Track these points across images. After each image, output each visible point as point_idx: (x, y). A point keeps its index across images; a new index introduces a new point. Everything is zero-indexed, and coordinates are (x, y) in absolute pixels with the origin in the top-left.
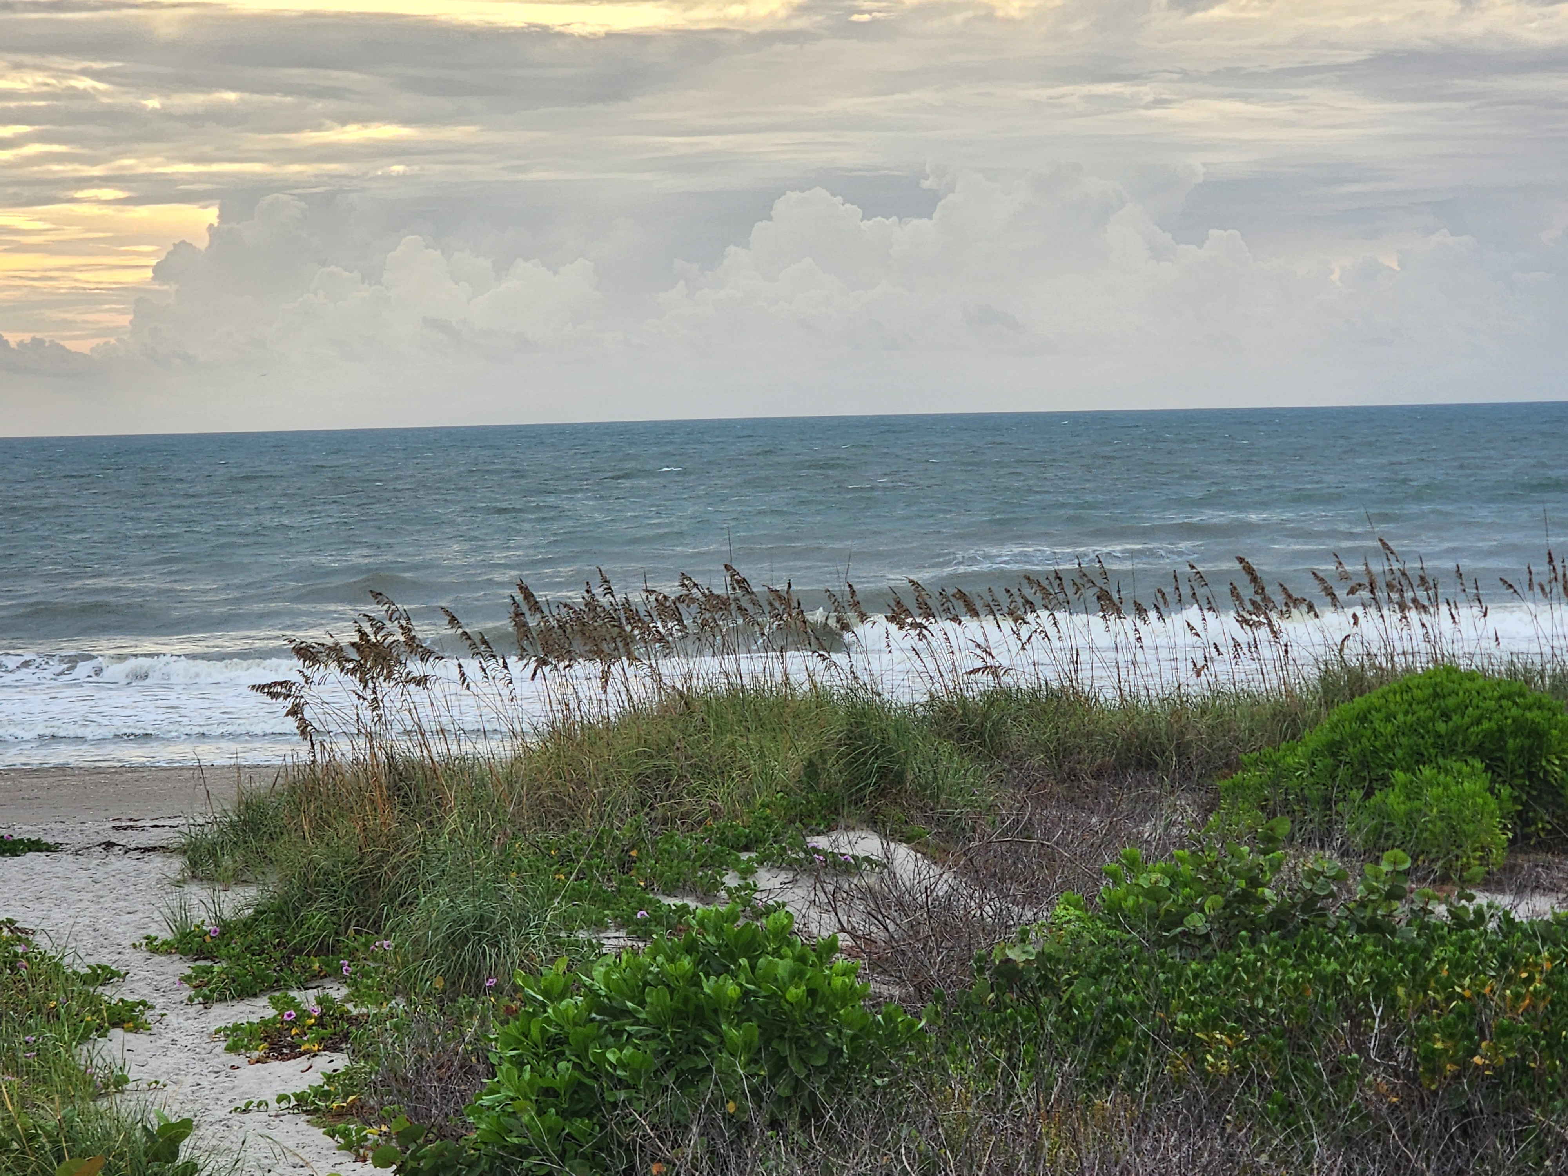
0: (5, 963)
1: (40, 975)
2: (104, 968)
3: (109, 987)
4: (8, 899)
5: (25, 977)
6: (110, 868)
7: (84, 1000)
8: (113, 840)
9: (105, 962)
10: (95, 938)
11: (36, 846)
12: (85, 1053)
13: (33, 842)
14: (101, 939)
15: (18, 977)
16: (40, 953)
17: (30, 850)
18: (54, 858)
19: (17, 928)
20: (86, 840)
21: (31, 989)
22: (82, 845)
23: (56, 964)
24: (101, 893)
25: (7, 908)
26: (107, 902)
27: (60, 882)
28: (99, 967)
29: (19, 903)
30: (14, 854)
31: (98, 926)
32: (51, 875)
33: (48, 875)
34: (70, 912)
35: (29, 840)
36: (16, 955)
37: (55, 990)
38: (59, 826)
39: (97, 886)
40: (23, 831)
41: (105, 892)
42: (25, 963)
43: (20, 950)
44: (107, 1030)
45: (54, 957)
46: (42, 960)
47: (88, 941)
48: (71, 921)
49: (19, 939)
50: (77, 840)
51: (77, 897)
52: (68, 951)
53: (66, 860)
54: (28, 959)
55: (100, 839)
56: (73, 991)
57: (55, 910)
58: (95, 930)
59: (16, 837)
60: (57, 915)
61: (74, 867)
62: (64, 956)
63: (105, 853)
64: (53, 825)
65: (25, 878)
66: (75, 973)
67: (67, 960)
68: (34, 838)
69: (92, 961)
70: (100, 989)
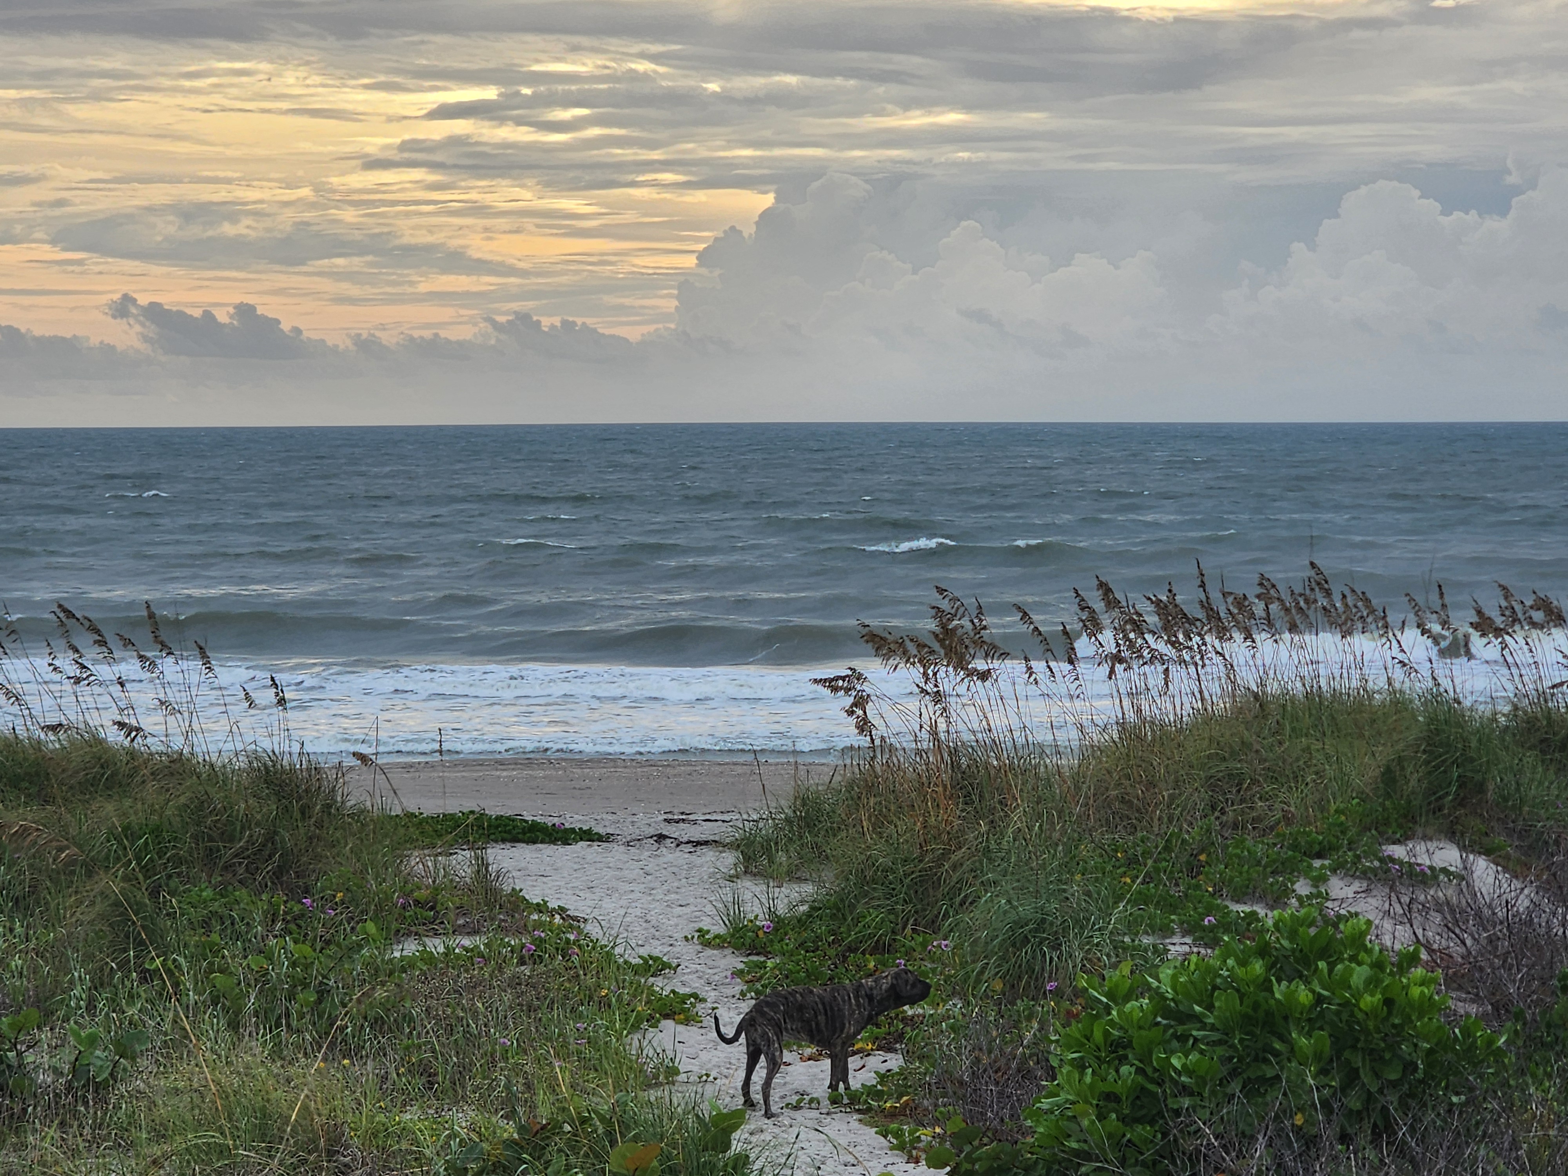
0: (557, 949)
1: (591, 963)
2: (655, 959)
3: (661, 978)
4: (560, 887)
5: (577, 964)
6: (662, 860)
7: (636, 990)
8: (664, 833)
9: (656, 953)
10: (646, 929)
11: (588, 836)
12: (636, 1043)
13: (585, 832)
14: (653, 930)
15: (570, 964)
16: (592, 941)
17: (581, 840)
18: (606, 849)
19: (568, 916)
20: (637, 832)
21: (583, 977)
22: (634, 837)
23: (607, 952)
24: (652, 885)
25: (558, 896)
26: (659, 894)
27: (611, 873)
28: (651, 957)
29: (570, 892)
30: (566, 843)
31: (649, 917)
32: (601, 865)
33: (599, 865)
34: (622, 902)
35: (580, 829)
36: (568, 941)
37: (606, 978)
38: (610, 817)
39: (649, 877)
40: (574, 821)
41: (657, 884)
42: (577, 950)
43: (572, 937)
44: (659, 1021)
45: (606, 946)
46: (594, 948)
47: (639, 931)
48: (622, 912)
49: (571, 926)
50: (629, 831)
51: (628, 887)
52: (618, 941)
53: (617, 851)
54: (580, 947)
55: (652, 831)
56: (624, 981)
57: (607, 899)
58: (646, 921)
59: (567, 826)
60: (608, 904)
61: (625, 857)
62: (615, 945)
63: (656, 845)
64: (605, 816)
65: (576, 867)
66: (626, 962)
67: (617, 950)
68: (585, 828)
69: (644, 952)
70: (652, 980)
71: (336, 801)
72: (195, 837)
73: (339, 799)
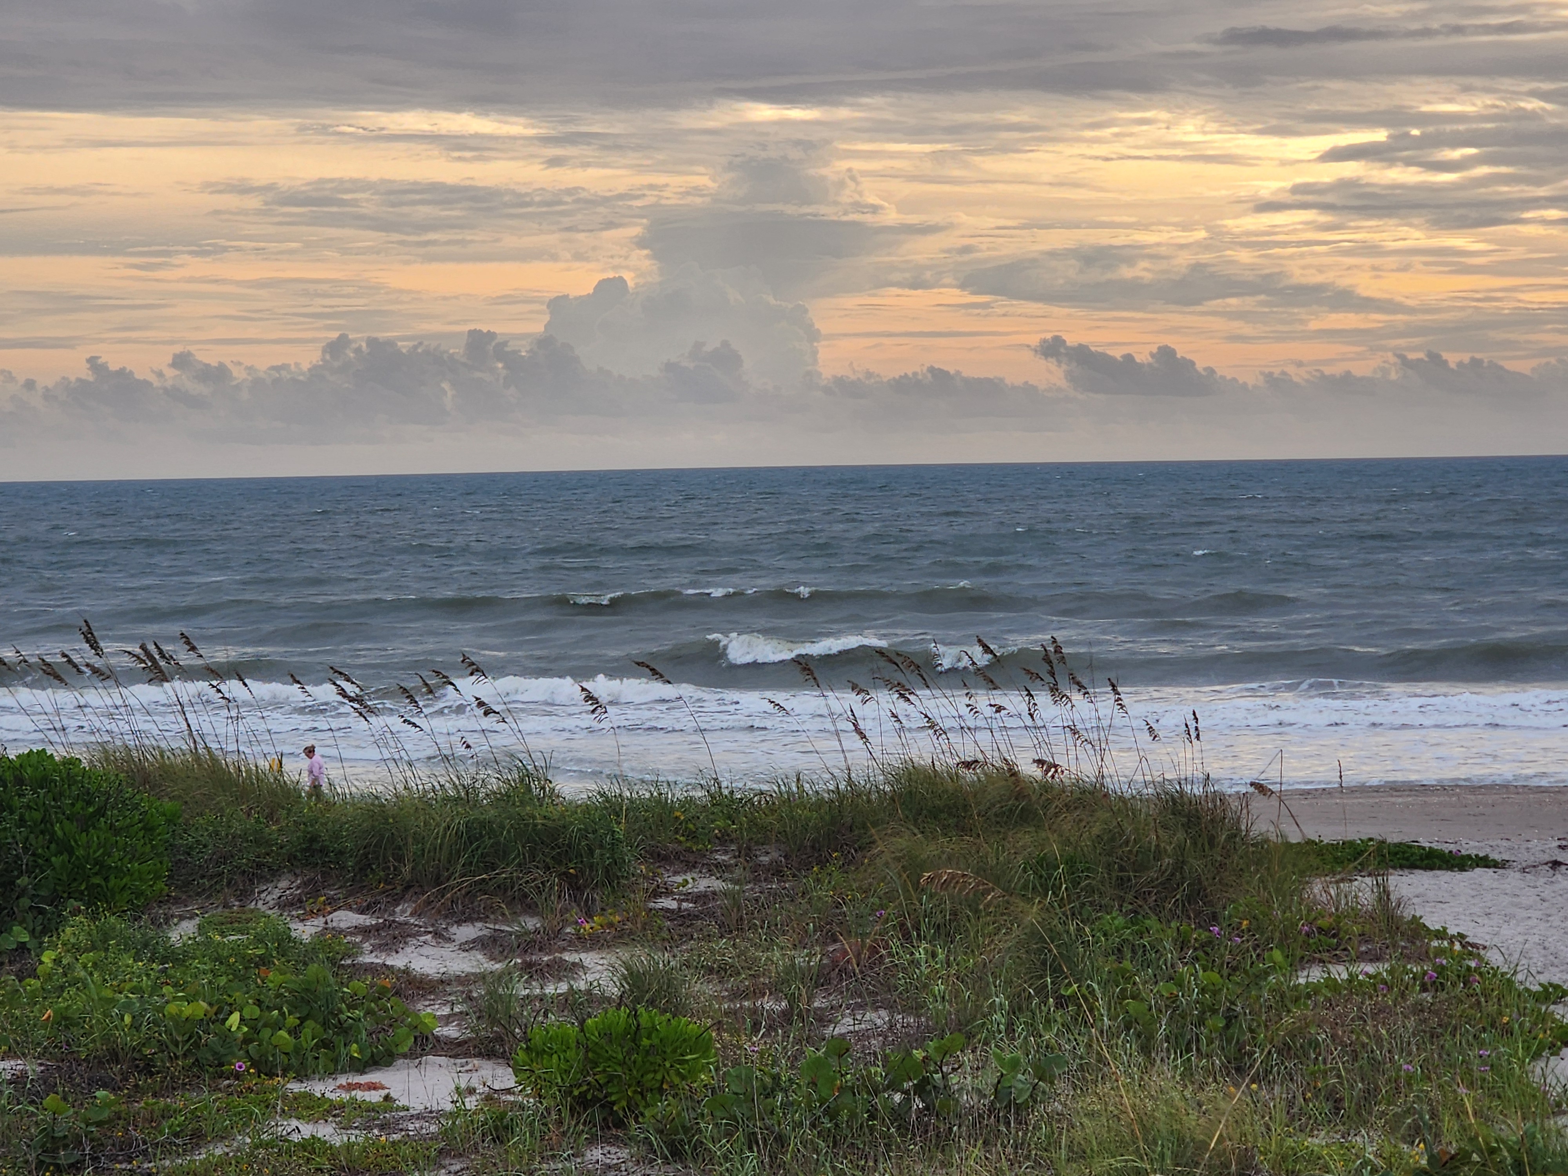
0: (1459, 976)
1: (1492, 990)
2: (1556, 987)
3: (1561, 1006)
4: (1458, 913)
5: (1478, 990)
6: (1557, 887)
7: (1537, 1018)
8: (1559, 859)
9: (1556, 980)
10: (1545, 956)
11: (1484, 862)
12: (1538, 1071)
13: (1481, 859)
14: (1552, 958)
15: (1471, 991)
16: (1492, 968)
17: (1478, 866)
18: (1502, 876)
19: (1468, 943)
20: (1532, 858)
21: (1484, 1004)
22: (1529, 863)
23: (1509, 980)
24: (1548, 912)
25: (1457, 922)
26: (1556, 920)
27: (1508, 899)
28: (1551, 984)
29: (1468, 918)
30: (1462, 868)
31: (1547, 944)
32: (1499, 891)
33: (1495, 892)
34: (1519, 929)
35: (1477, 856)
36: (1469, 968)
37: (1507, 1006)
38: (1505, 843)
39: (1546, 904)
40: (1471, 847)
41: (1553, 911)
42: (1478, 978)
43: (1473, 964)
44: (1560, 1049)
45: (1507, 973)
46: (1495, 975)
47: (1538, 960)
48: (1521, 939)
49: (1470, 954)
50: (1524, 857)
51: (1524, 914)
52: (1519, 968)
53: (1513, 877)
54: (1481, 974)
55: (1547, 858)
56: (1525, 1008)
57: (1505, 926)
58: (1544, 948)
59: (1464, 852)
60: (1506, 931)
61: (1522, 884)
62: (1515, 973)
63: (1551, 872)
64: (1499, 842)
65: (1474, 893)
66: (1527, 990)
67: (1520, 977)
68: (1481, 855)
69: (1543, 979)
70: (1552, 1007)
71: (1241, 831)
72: (1109, 867)
73: (1243, 828)
